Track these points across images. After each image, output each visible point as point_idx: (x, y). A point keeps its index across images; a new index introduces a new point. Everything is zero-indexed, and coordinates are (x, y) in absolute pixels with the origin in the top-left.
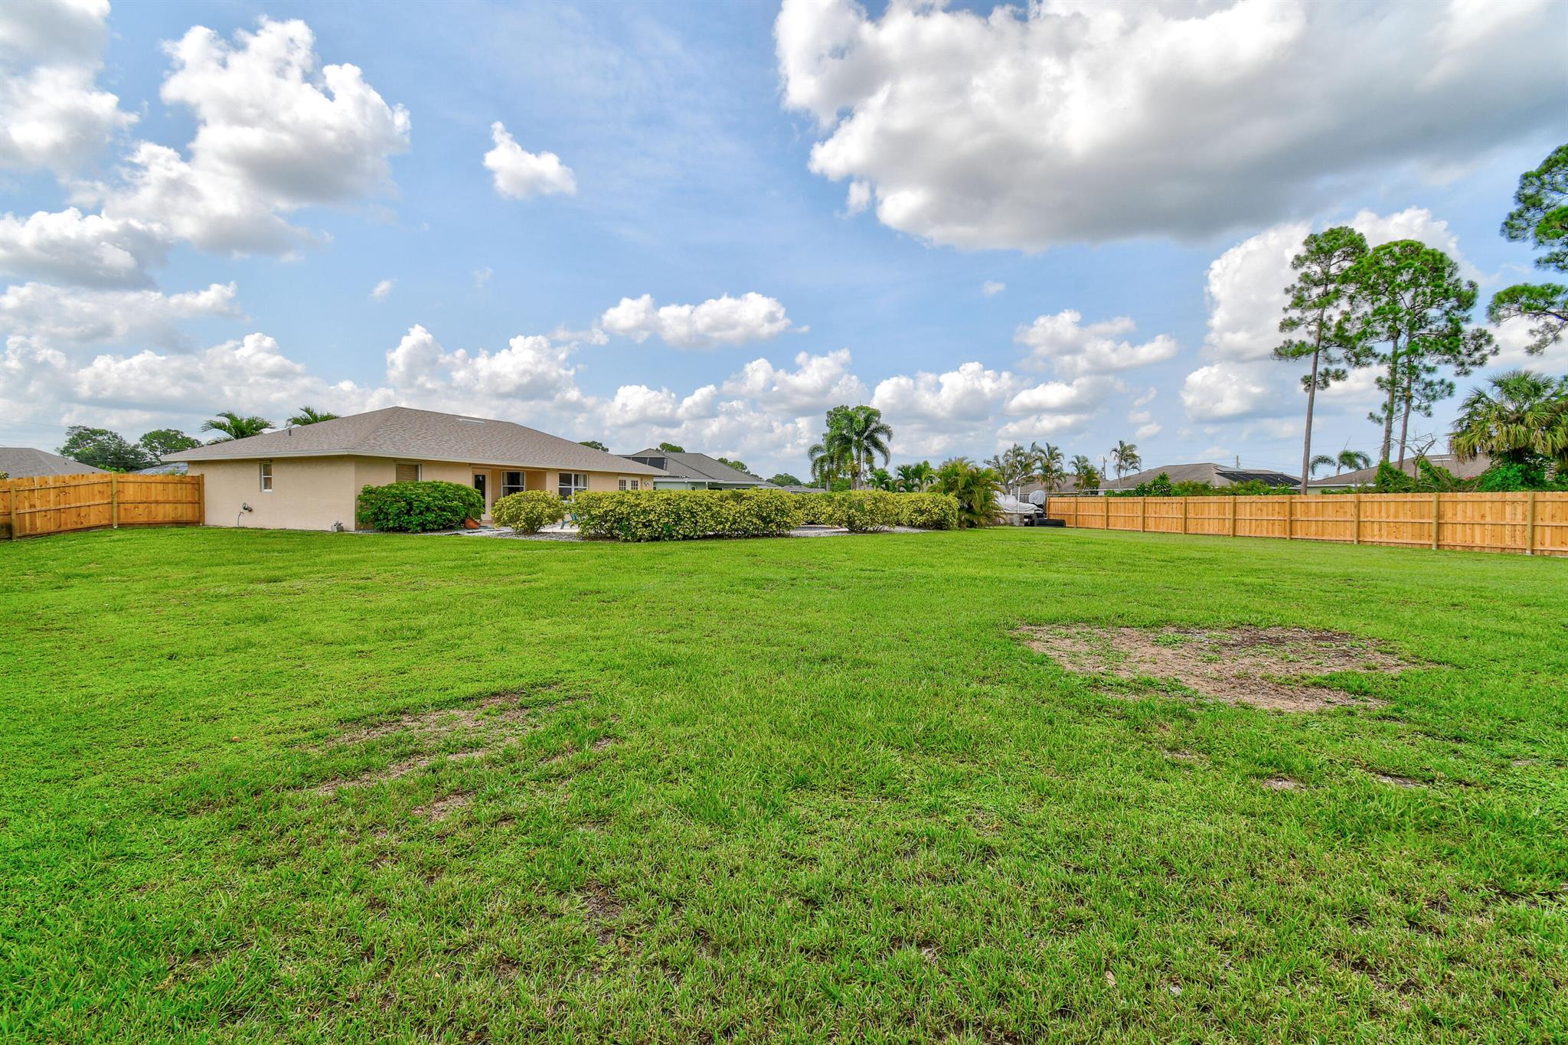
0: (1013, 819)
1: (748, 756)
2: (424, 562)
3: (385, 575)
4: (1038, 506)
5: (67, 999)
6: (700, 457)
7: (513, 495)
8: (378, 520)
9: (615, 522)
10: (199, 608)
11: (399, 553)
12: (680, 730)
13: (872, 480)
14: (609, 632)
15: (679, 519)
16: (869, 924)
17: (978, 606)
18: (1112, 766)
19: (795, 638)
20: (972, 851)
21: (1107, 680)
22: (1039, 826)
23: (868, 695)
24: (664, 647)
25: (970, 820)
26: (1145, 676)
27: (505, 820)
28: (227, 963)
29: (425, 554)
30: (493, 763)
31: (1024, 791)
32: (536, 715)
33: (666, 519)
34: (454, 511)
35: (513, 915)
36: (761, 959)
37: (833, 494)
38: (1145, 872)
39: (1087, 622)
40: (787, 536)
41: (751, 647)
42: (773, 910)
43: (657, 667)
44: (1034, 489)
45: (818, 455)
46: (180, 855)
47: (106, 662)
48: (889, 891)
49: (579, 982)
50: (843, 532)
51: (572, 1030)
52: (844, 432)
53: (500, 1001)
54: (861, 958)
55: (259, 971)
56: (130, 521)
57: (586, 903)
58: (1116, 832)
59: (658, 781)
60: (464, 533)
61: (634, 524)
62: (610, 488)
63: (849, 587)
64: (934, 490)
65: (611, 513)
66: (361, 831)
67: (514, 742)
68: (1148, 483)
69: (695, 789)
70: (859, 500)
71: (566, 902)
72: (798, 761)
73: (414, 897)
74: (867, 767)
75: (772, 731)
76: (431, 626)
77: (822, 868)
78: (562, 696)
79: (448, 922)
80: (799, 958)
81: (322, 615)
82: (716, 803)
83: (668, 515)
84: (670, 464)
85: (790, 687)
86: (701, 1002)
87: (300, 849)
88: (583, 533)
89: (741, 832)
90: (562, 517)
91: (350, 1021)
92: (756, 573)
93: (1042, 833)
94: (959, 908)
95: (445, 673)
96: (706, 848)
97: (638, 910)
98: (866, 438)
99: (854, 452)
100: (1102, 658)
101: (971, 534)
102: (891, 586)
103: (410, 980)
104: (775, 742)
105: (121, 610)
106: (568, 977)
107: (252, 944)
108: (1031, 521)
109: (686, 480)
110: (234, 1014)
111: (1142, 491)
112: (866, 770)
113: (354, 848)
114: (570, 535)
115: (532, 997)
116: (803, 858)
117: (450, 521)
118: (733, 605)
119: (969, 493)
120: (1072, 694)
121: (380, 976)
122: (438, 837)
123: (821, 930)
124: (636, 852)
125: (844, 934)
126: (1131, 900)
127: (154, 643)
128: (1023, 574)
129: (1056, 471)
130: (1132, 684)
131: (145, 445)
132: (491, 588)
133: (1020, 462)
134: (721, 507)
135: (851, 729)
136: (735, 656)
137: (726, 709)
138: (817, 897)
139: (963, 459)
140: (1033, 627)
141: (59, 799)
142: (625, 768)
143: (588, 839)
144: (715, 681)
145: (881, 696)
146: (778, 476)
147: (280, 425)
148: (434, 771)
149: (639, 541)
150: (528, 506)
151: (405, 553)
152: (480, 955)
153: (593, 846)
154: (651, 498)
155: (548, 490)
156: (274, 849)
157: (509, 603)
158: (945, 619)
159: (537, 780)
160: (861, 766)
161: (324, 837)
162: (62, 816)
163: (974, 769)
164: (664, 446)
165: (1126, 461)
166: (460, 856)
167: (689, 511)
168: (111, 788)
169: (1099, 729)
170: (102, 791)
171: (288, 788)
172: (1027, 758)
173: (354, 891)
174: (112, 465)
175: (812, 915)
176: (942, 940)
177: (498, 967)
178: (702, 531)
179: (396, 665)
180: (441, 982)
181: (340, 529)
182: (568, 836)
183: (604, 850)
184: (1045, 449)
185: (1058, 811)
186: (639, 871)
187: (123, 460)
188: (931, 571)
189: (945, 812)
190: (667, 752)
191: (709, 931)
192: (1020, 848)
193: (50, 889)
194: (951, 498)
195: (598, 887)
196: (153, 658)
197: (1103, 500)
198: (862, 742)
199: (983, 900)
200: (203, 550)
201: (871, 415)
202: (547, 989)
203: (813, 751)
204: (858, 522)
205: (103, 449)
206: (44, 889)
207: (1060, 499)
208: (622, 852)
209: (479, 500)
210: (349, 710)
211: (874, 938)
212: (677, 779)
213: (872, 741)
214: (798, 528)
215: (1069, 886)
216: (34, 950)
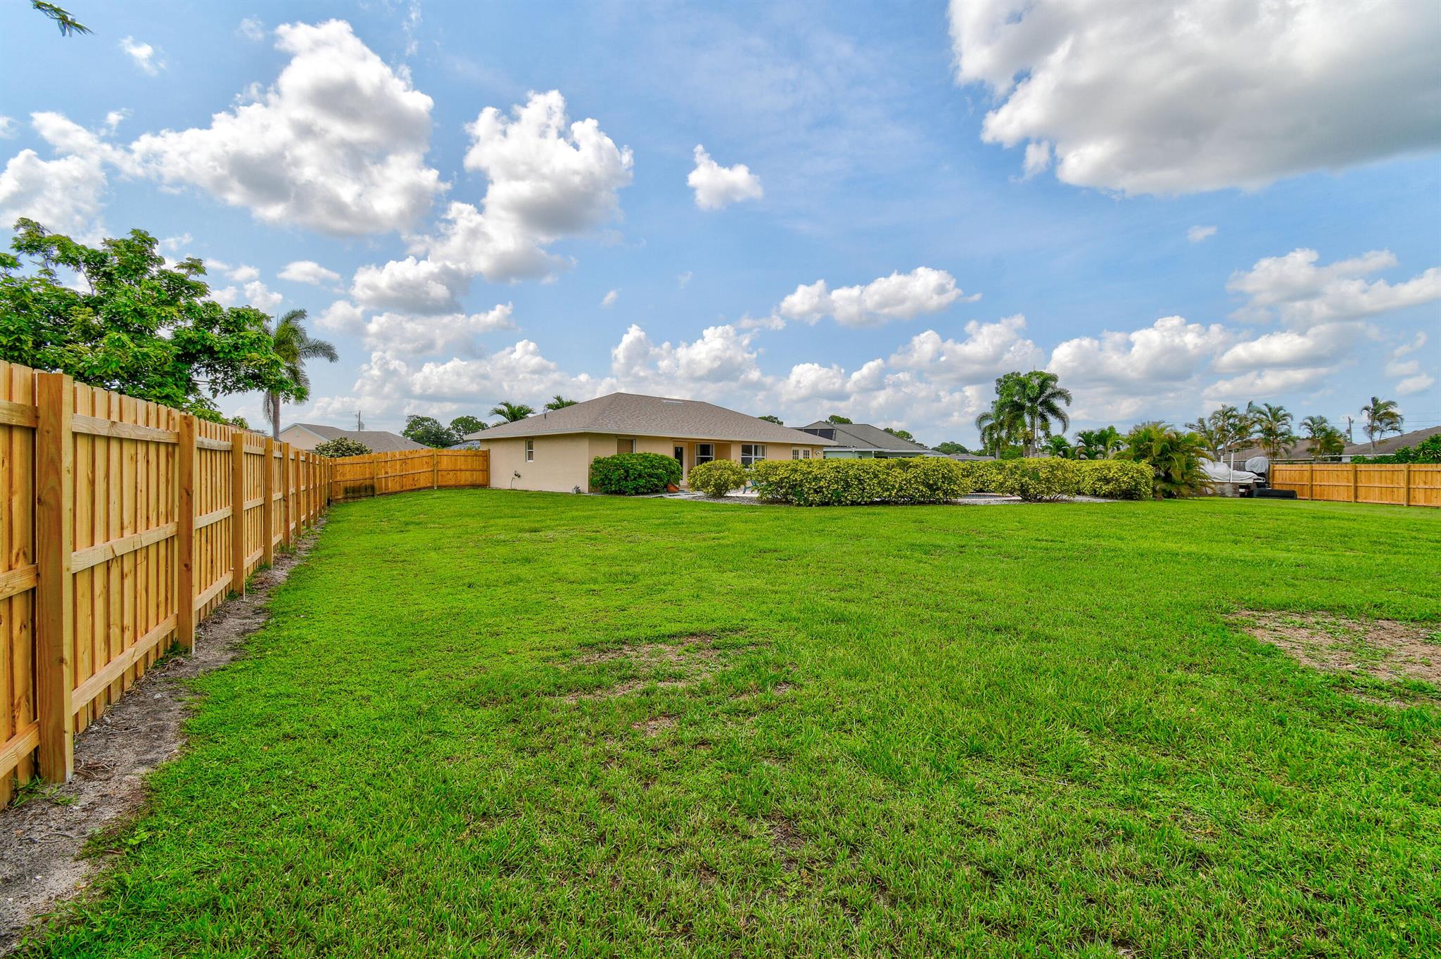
0: (1231, 826)
1: (920, 717)
2: (638, 519)
3: (609, 529)
4: (1258, 475)
5: (403, 836)
6: (867, 428)
7: (705, 464)
8: (604, 485)
9: (789, 488)
10: (487, 550)
11: (619, 512)
12: (853, 684)
13: (1047, 447)
14: (785, 588)
15: (848, 485)
16: (1056, 910)
17: (1182, 585)
18: (1367, 782)
19: (966, 605)
20: (1179, 854)
21: (1360, 680)
22: (1267, 839)
23: (1048, 670)
24: (836, 604)
25: (1176, 820)
26: (1415, 680)
27: (703, 744)
28: (505, 827)
29: (637, 513)
30: (693, 693)
31: (1246, 797)
32: (726, 656)
33: (836, 486)
34: (659, 478)
35: (712, 829)
36: (939, 920)
37: (1004, 462)
38: (1414, 912)
39: (1331, 610)
40: (955, 504)
41: (920, 610)
42: (950, 874)
43: (830, 622)
44: (1251, 456)
45: (987, 423)
46: (475, 737)
47: (430, 587)
48: (1078, 880)
49: (767, 902)
50: (1014, 500)
51: (762, 942)
52: (1016, 399)
53: (702, 902)
54: (1048, 942)
55: (526, 838)
56: (444, 484)
57: (771, 831)
58: (1373, 860)
59: (833, 729)
60: (667, 496)
61: (806, 490)
62: (784, 458)
63: (1023, 557)
64: (1121, 457)
65: (786, 480)
66: (595, 737)
67: (708, 677)
68: (1413, 448)
69: (868, 742)
70: (1034, 468)
71: (755, 827)
72: (972, 729)
73: (634, 798)
74: (1050, 745)
75: (944, 696)
76: (643, 573)
77: (1001, 843)
78: (747, 641)
79: (660, 825)
80: (978, 928)
81: (567, 560)
82: (889, 758)
83: (837, 482)
84: (839, 435)
85: (961, 654)
86: (880, 948)
87: (553, 744)
88: (761, 497)
89: (915, 791)
90: (744, 483)
91: (589, 893)
92: (923, 539)
93: (1270, 848)
94: (1164, 913)
95: (654, 612)
96: (881, 801)
97: (818, 846)
98: (1041, 404)
99: (1027, 419)
100: (1351, 654)
101: (1170, 505)
102: (1071, 558)
103: (632, 868)
104: (947, 707)
105: (439, 549)
106: (758, 895)
107: (521, 815)
108: (1248, 492)
109: (854, 450)
110: (508, 869)
111: (1405, 457)
112: (1048, 749)
113: (591, 749)
114: (751, 499)
115: (728, 905)
116: (981, 828)
117: (656, 486)
118: (900, 569)
119: (1166, 460)
120: (1310, 694)
121: (610, 860)
122: (652, 750)
123: (1002, 904)
124: (815, 792)
125: (1028, 913)
126: (1393, 942)
127: (460, 574)
128: (1238, 552)
129: (1282, 434)
130: (1396, 688)
131: (454, 428)
132: (688, 544)
133: (1233, 425)
134: (888, 474)
135: (1030, 704)
136: (904, 618)
137: (896, 669)
138: (997, 871)
139: (1160, 423)
140: (1255, 613)
141: (401, 685)
142: (803, 713)
143: (773, 773)
144: (885, 640)
145: (1063, 673)
146: (944, 445)
147: (539, 410)
148: (648, 694)
149: (811, 505)
150: (716, 473)
151: (624, 512)
152: (686, 858)
153: (776, 780)
154: (822, 466)
155: (733, 458)
156: (536, 741)
157: (702, 556)
158: (1139, 597)
159: (728, 713)
160: (1042, 744)
161: (570, 737)
162: (403, 698)
163: (1181, 764)
164: (833, 418)
165: (1381, 421)
166: (669, 769)
167: (857, 478)
168: (432, 681)
169: (1349, 738)
170: (427, 682)
171: (546, 694)
172: (1249, 760)
173: (591, 785)
174: (434, 442)
175: (992, 888)
176: (1143, 944)
177: (700, 872)
178: (869, 497)
179: (619, 603)
180: (655, 875)
181: (578, 491)
182: (755, 767)
183: (787, 785)
184: (1265, 409)
185: (1293, 827)
186: (818, 811)
187: (438, 439)
188: (1120, 544)
189: (1144, 807)
190: (841, 703)
191: (886, 881)
192: (1242, 861)
193: (394, 751)
194: (1144, 465)
195: (782, 818)
196: (458, 586)
197: (1349, 467)
198: (1043, 719)
199: (1194, 910)
200: (489, 507)
201: (1046, 380)
202: (740, 902)
203: (988, 721)
204: (1032, 490)
205: (428, 432)
206: (390, 751)
207: (1289, 467)
208: (802, 790)
209: (678, 468)
210: (587, 637)
211: (1062, 925)
212: (850, 730)
213: (1054, 720)
214: (966, 496)
215: (1307, 913)
216: (384, 795)
